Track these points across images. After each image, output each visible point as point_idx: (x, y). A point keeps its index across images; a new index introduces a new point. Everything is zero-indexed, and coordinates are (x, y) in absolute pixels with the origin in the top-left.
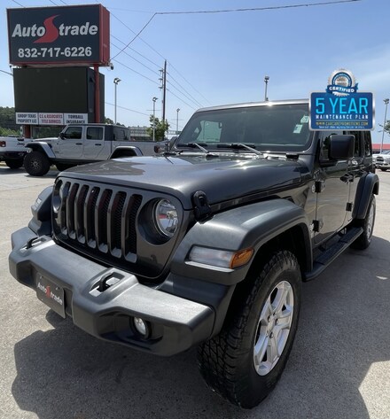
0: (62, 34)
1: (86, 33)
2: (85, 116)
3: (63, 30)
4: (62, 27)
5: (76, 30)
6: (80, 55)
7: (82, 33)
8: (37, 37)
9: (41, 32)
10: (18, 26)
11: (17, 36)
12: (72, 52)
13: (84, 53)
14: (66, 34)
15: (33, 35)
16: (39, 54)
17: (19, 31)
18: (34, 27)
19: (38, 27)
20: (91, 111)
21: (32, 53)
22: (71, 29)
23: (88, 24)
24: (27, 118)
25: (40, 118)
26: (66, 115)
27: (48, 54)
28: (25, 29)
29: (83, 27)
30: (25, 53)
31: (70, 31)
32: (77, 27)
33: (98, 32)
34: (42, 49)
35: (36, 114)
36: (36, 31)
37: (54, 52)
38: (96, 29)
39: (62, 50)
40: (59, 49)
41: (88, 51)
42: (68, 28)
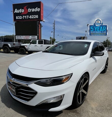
0: (29, 11)
1: (36, 11)
2: (36, 37)
3: (29, 10)
4: (29, 9)
5: (33, 10)
6: (35, 18)
7: (35, 11)
8: (22, 13)
9: (23, 11)
10: (16, 9)
11: (16, 12)
12: (32, 17)
13: (36, 17)
14: (30, 11)
15: (21, 12)
16: (22, 18)
17: (16, 11)
18: (21, 10)
19: (22, 9)
20: (38, 35)
21: (20, 18)
22: (32, 10)
23: (37, 8)
24: (19, 37)
25: (23, 37)
26: (31, 36)
27: (25, 18)
28: (18, 10)
29: (35, 9)
30: (18, 18)
31: (31, 10)
32: (34, 9)
33: (40, 10)
34: (23, 16)
35: (22, 36)
36: (21, 11)
37: (27, 17)
38: (40, 9)
39: (29, 16)
40: (28, 16)
41: (37, 17)
42: (31, 9)
